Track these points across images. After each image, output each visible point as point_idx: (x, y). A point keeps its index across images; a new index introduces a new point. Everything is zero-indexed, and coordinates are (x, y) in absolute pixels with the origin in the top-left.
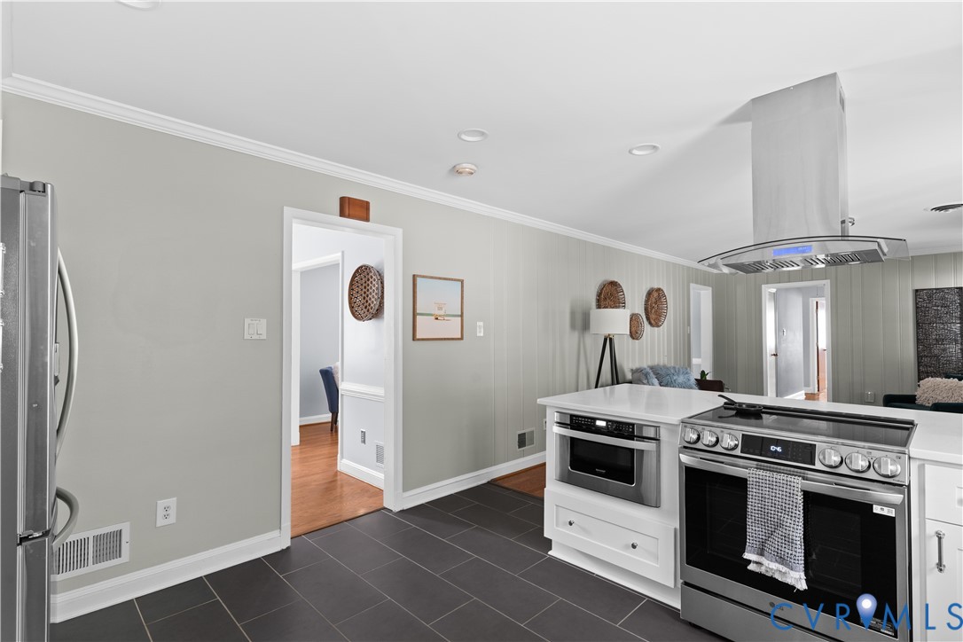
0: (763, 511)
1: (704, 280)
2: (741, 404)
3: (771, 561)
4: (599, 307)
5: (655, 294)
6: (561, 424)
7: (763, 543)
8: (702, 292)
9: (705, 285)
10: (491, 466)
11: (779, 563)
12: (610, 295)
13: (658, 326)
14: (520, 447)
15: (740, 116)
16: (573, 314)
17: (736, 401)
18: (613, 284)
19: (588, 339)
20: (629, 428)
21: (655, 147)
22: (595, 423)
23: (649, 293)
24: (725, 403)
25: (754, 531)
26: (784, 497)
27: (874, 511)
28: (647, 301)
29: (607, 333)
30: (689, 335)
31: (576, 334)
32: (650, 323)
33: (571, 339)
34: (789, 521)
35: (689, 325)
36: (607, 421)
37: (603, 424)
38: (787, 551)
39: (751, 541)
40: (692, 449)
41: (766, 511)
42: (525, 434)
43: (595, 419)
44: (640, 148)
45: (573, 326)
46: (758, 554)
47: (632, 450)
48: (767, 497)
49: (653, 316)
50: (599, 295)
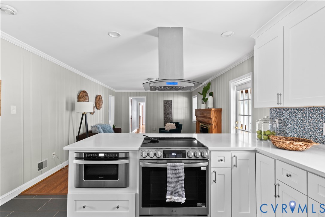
0: (173, 179)
1: (113, 93)
2: (151, 138)
3: (176, 197)
4: (78, 101)
5: (98, 98)
6: (77, 158)
7: (172, 191)
8: (112, 98)
9: (113, 95)
10: (21, 185)
11: (178, 196)
12: (82, 96)
13: (100, 109)
14: (39, 170)
15: (151, 33)
16: (67, 103)
17: (149, 137)
18: (84, 92)
19: (74, 114)
20: (116, 155)
21: (119, 35)
22: (98, 155)
23: (97, 97)
24: (145, 138)
25: (169, 187)
26: (179, 172)
27: (201, 169)
28: (96, 100)
29: (83, 112)
30: (108, 113)
31: (68, 112)
32: (97, 108)
33: (66, 114)
34: (181, 180)
35: (108, 109)
36: (105, 153)
37: (102, 155)
38: (181, 191)
39: (168, 191)
40: (144, 159)
41: (174, 178)
42: (42, 163)
43: (98, 153)
44: (113, 33)
45: (67, 109)
46: (170, 195)
47: (117, 165)
48: (174, 173)
49: (98, 106)
50: (78, 96)
